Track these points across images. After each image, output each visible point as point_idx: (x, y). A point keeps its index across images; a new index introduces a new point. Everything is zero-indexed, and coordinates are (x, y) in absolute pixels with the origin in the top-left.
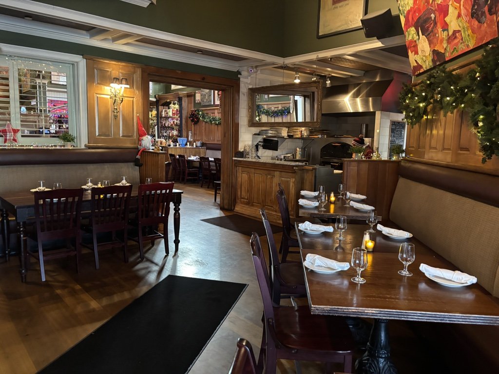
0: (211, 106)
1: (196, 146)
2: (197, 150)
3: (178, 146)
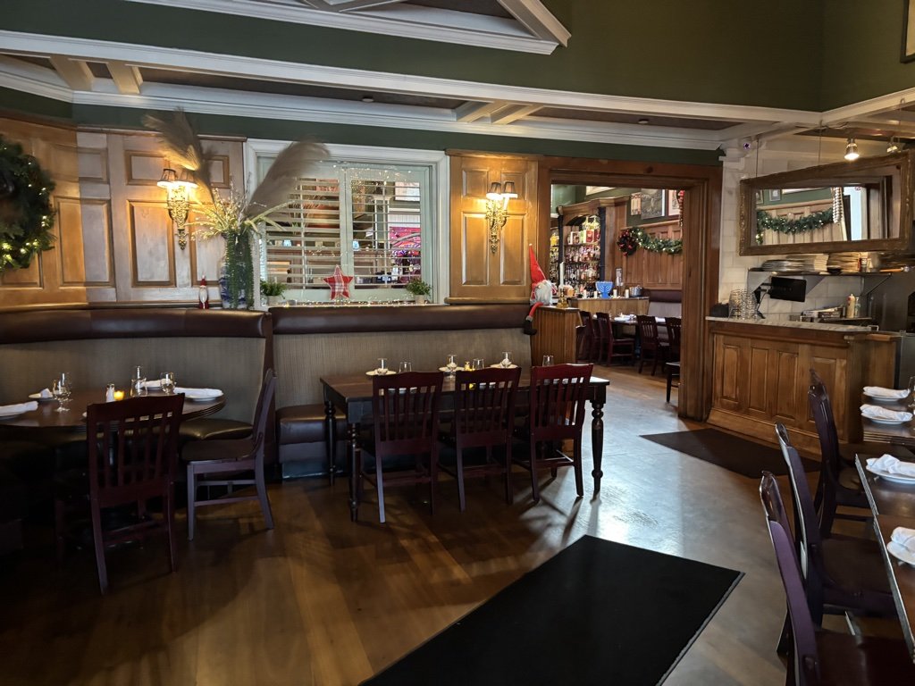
0: (659, 219)
1: (630, 296)
2: (631, 302)
3: (596, 297)
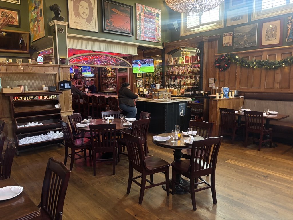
0: (255, 47)
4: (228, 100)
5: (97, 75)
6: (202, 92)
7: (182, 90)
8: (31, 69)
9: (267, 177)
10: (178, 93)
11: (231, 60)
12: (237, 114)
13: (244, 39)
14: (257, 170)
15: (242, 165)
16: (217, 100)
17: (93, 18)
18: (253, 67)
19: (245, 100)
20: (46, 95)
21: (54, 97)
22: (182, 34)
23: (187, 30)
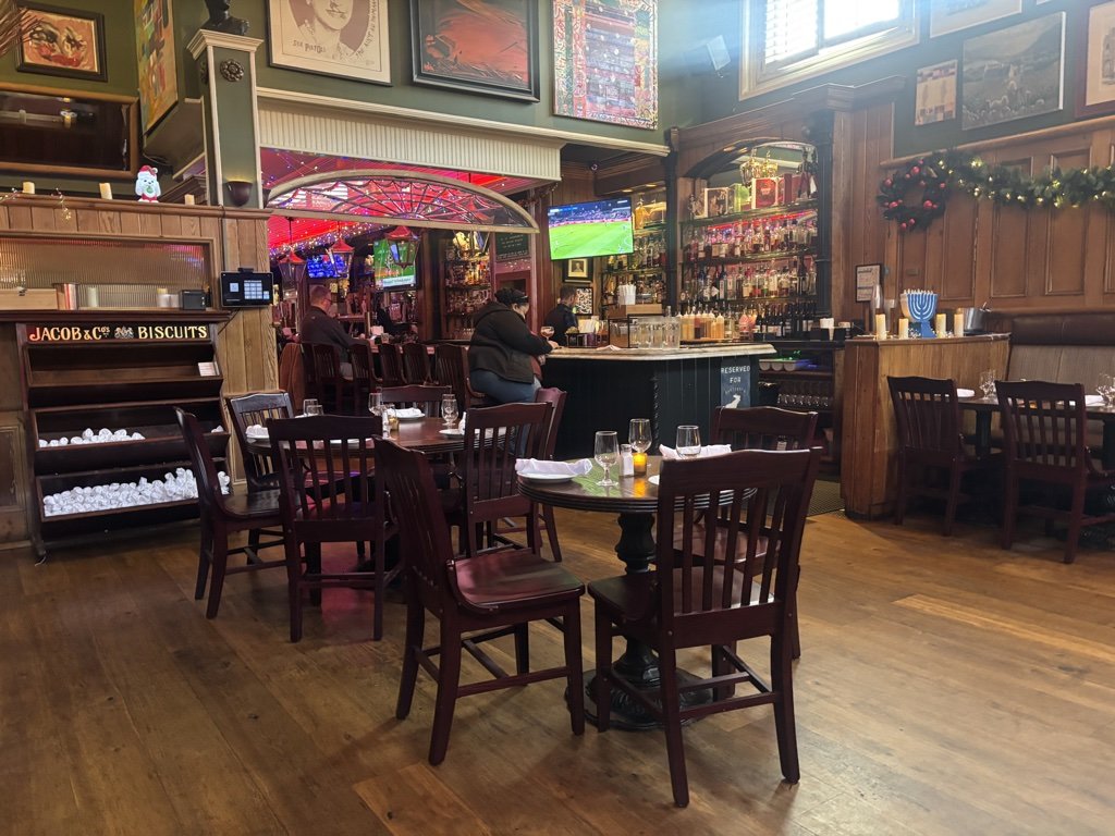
0: (1050, 118)
2: (973, 348)
4: (930, 348)
5: (428, 281)
6: (828, 324)
7: (748, 319)
8: (107, 222)
9: (1082, 673)
10: (729, 333)
11: (952, 178)
12: (967, 404)
13: (1008, 82)
14: (1040, 643)
15: (974, 618)
16: (876, 345)
17: (370, 27)
18: (1049, 202)
19: (1015, 348)
20: (164, 324)
21: (197, 332)
22: (746, 90)
23: (764, 71)
